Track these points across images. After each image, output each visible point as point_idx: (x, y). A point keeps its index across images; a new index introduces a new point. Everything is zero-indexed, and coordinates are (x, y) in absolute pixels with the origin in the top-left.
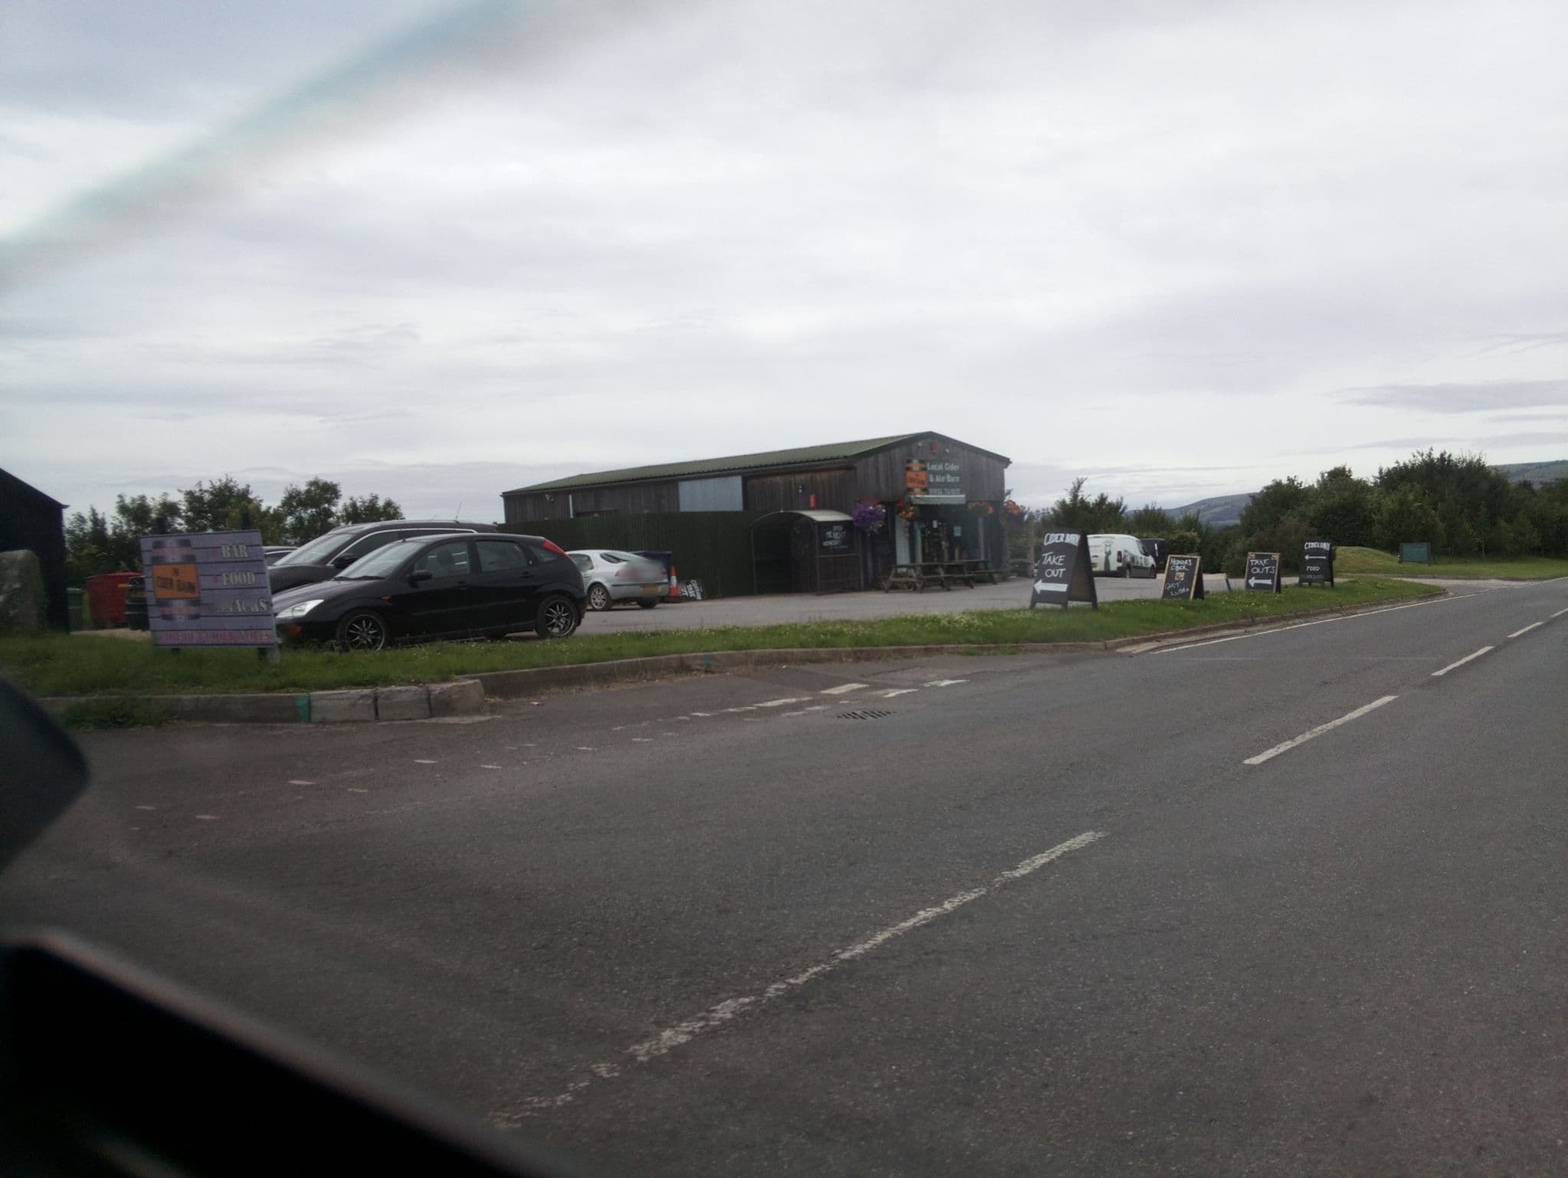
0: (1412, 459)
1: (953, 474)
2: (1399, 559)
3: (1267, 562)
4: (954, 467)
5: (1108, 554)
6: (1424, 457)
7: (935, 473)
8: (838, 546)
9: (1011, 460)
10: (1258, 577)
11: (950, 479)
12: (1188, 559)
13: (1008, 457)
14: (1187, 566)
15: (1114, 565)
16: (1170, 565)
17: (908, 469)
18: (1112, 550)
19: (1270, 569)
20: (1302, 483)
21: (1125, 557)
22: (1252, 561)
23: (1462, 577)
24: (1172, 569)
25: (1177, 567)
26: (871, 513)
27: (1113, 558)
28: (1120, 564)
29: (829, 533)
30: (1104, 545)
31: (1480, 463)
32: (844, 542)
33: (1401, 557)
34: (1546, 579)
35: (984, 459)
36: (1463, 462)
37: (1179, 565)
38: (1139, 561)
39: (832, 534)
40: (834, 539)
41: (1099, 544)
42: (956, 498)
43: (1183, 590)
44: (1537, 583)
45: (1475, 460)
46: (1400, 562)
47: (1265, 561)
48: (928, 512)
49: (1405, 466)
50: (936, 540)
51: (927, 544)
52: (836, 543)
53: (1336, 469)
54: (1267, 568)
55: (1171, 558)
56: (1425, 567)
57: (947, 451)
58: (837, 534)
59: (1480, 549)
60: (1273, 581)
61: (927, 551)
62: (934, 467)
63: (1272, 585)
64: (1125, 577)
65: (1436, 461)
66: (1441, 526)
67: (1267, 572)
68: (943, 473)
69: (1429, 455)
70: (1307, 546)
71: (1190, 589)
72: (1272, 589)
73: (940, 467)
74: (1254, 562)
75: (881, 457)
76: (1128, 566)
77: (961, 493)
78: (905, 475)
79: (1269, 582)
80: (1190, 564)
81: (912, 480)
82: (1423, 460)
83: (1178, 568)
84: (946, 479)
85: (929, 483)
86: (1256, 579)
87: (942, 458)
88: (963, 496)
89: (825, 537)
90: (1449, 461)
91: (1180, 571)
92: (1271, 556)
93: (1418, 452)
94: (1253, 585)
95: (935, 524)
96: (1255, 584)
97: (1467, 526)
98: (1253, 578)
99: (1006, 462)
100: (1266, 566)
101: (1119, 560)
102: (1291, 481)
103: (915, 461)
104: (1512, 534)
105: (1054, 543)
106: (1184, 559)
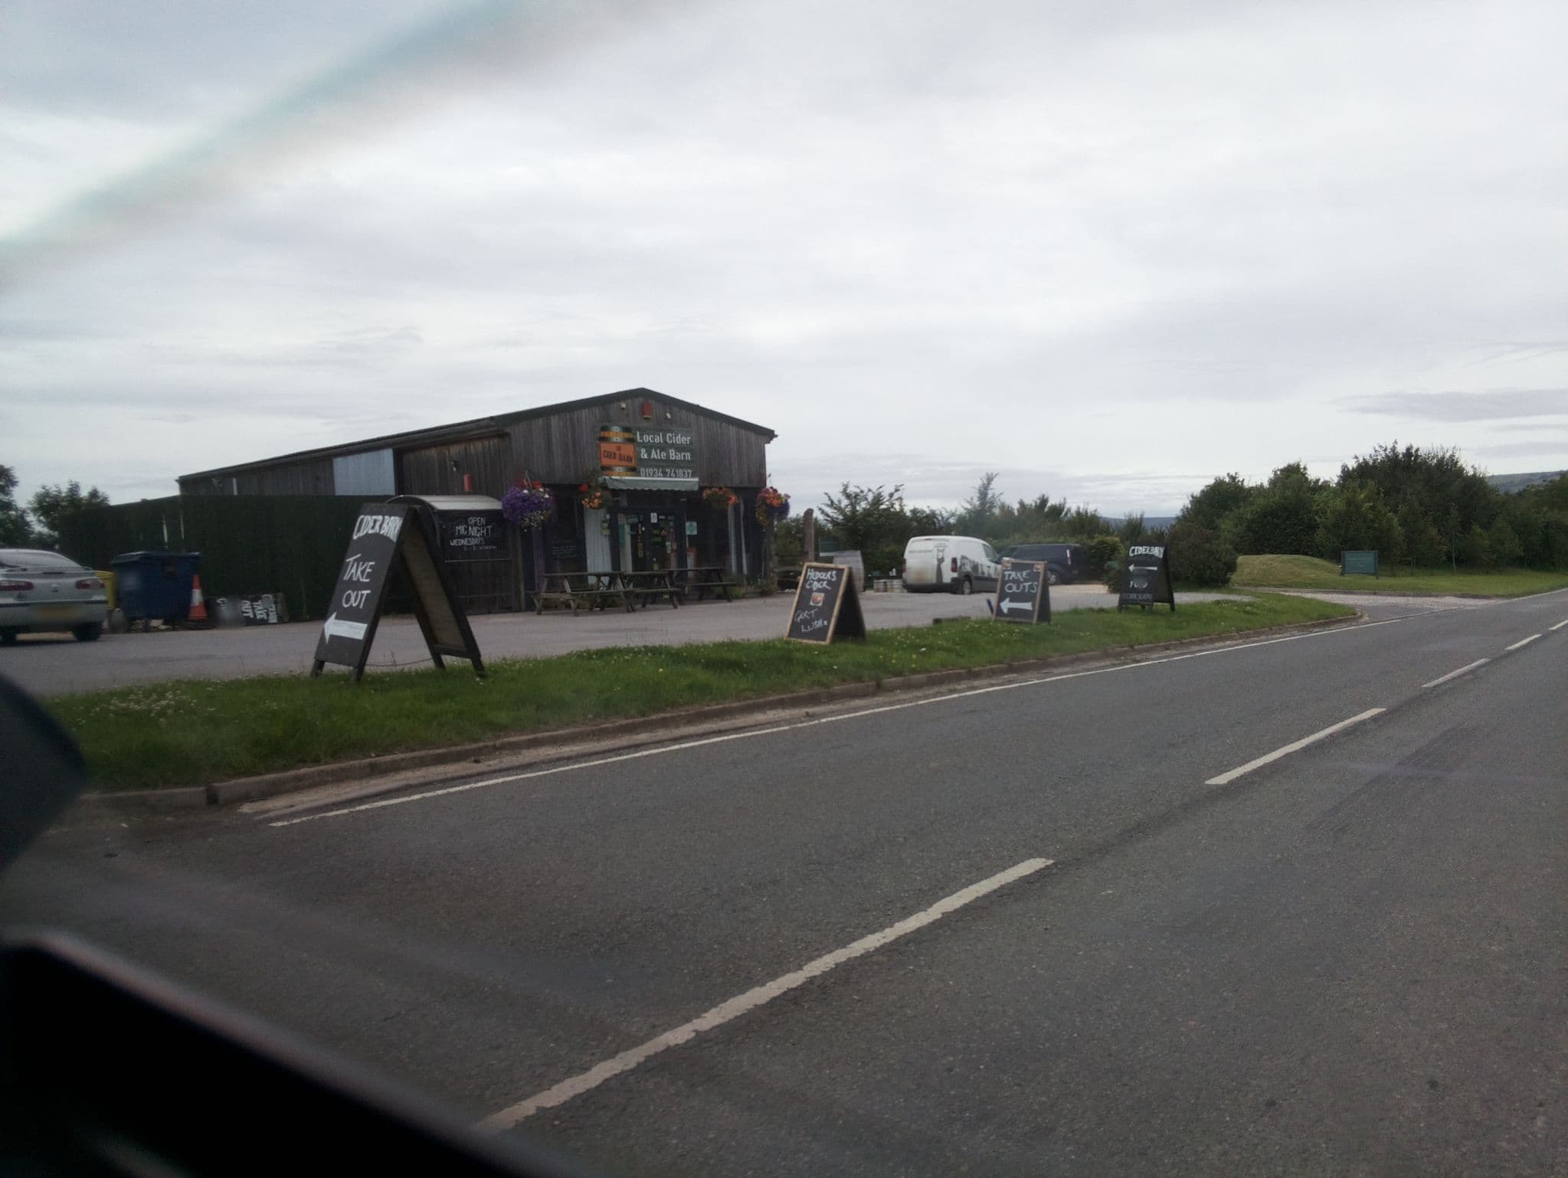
0: (1373, 453)
1: (680, 448)
2: (1340, 570)
3: (1028, 574)
4: (682, 439)
5: (941, 561)
6: (1387, 452)
7: (649, 447)
8: (476, 545)
9: (776, 433)
10: (1014, 598)
11: (673, 455)
12: (832, 569)
13: (771, 428)
14: (830, 583)
15: (948, 576)
16: (805, 580)
17: (604, 439)
18: (945, 557)
19: (1031, 587)
20: (1243, 480)
21: (963, 565)
22: (1007, 573)
23: (1412, 593)
24: (808, 587)
25: (816, 583)
26: (524, 499)
27: (947, 566)
28: (955, 575)
29: (461, 528)
30: (936, 549)
31: (1453, 460)
32: (487, 540)
33: (1344, 567)
34: (1518, 596)
35: (733, 430)
36: (1433, 458)
37: (819, 580)
38: (986, 570)
39: (467, 529)
40: (472, 536)
41: (931, 549)
42: (687, 481)
43: (818, 624)
44: (1500, 602)
45: (1447, 455)
46: (1342, 574)
47: (1024, 573)
48: (641, 500)
49: (1366, 462)
50: (658, 540)
51: (640, 545)
52: (474, 542)
53: (1289, 466)
54: (1027, 584)
55: (808, 567)
56: (1371, 580)
57: (669, 416)
58: (475, 529)
59: (1450, 559)
60: (1033, 606)
61: (641, 554)
62: (647, 438)
63: (1033, 611)
64: (963, 593)
65: (1401, 456)
66: (1399, 531)
67: (1026, 590)
68: (664, 447)
69: (1393, 449)
70: (1133, 551)
71: (829, 623)
72: (1032, 617)
73: (659, 439)
74: (1010, 575)
75: (554, 421)
76: (967, 577)
77: (693, 476)
78: (599, 447)
79: (1027, 606)
80: (834, 580)
81: (610, 455)
82: (1387, 456)
83: (816, 585)
84: (668, 456)
85: (641, 460)
86: (1011, 601)
87: (662, 427)
88: (697, 479)
89: (453, 534)
90: (1417, 456)
91: (819, 590)
92: (1033, 565)
93: (1381, 447)
94: (1005, 611)
95: (654, 518)
96: (1009, 609)
97: (1433, 531)
98: (1008, 599)
99: (769, 435)
100: (1026, 580)
101: (954, 570)
102: (1233, 478)
103: (616, 429)
104: (1488, 542)
105: (367, 535)
106: (827, 570)
